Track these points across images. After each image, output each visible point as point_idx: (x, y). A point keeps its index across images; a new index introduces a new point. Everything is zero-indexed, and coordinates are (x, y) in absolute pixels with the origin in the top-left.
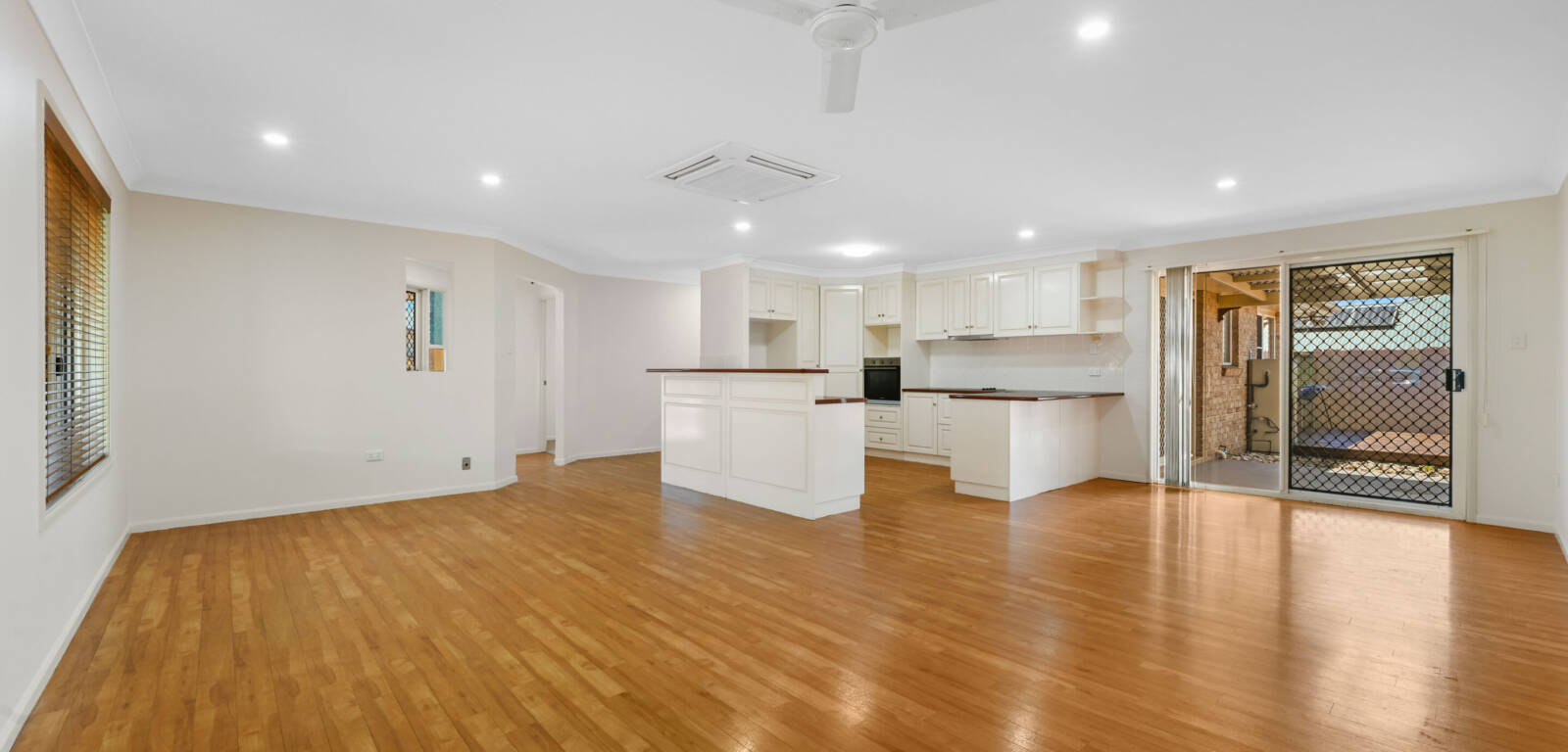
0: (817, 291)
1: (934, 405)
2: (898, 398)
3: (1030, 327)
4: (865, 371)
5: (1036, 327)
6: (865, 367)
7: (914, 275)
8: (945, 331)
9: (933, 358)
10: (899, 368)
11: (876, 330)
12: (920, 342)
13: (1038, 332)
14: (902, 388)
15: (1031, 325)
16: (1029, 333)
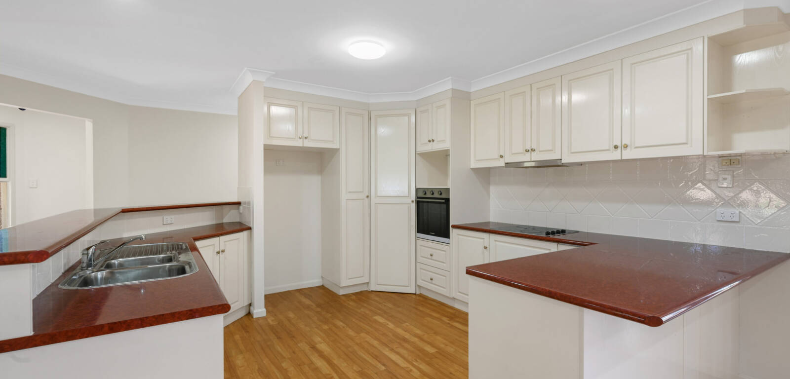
0: (367, 118)
1: (486, 248)
2: (446, 235)
3: (616, 147)
4: (418, 203)
5: (626, 146)
6: (418, 198)
7: (469, 93)
8: (502, 157)
9: (492, 189)
10: (447, 201)
11: (428, 157)
12: (476, 170)
13: (628, 155)
14: (451, 224)
15: (619, 144)
16: (616, 156)
